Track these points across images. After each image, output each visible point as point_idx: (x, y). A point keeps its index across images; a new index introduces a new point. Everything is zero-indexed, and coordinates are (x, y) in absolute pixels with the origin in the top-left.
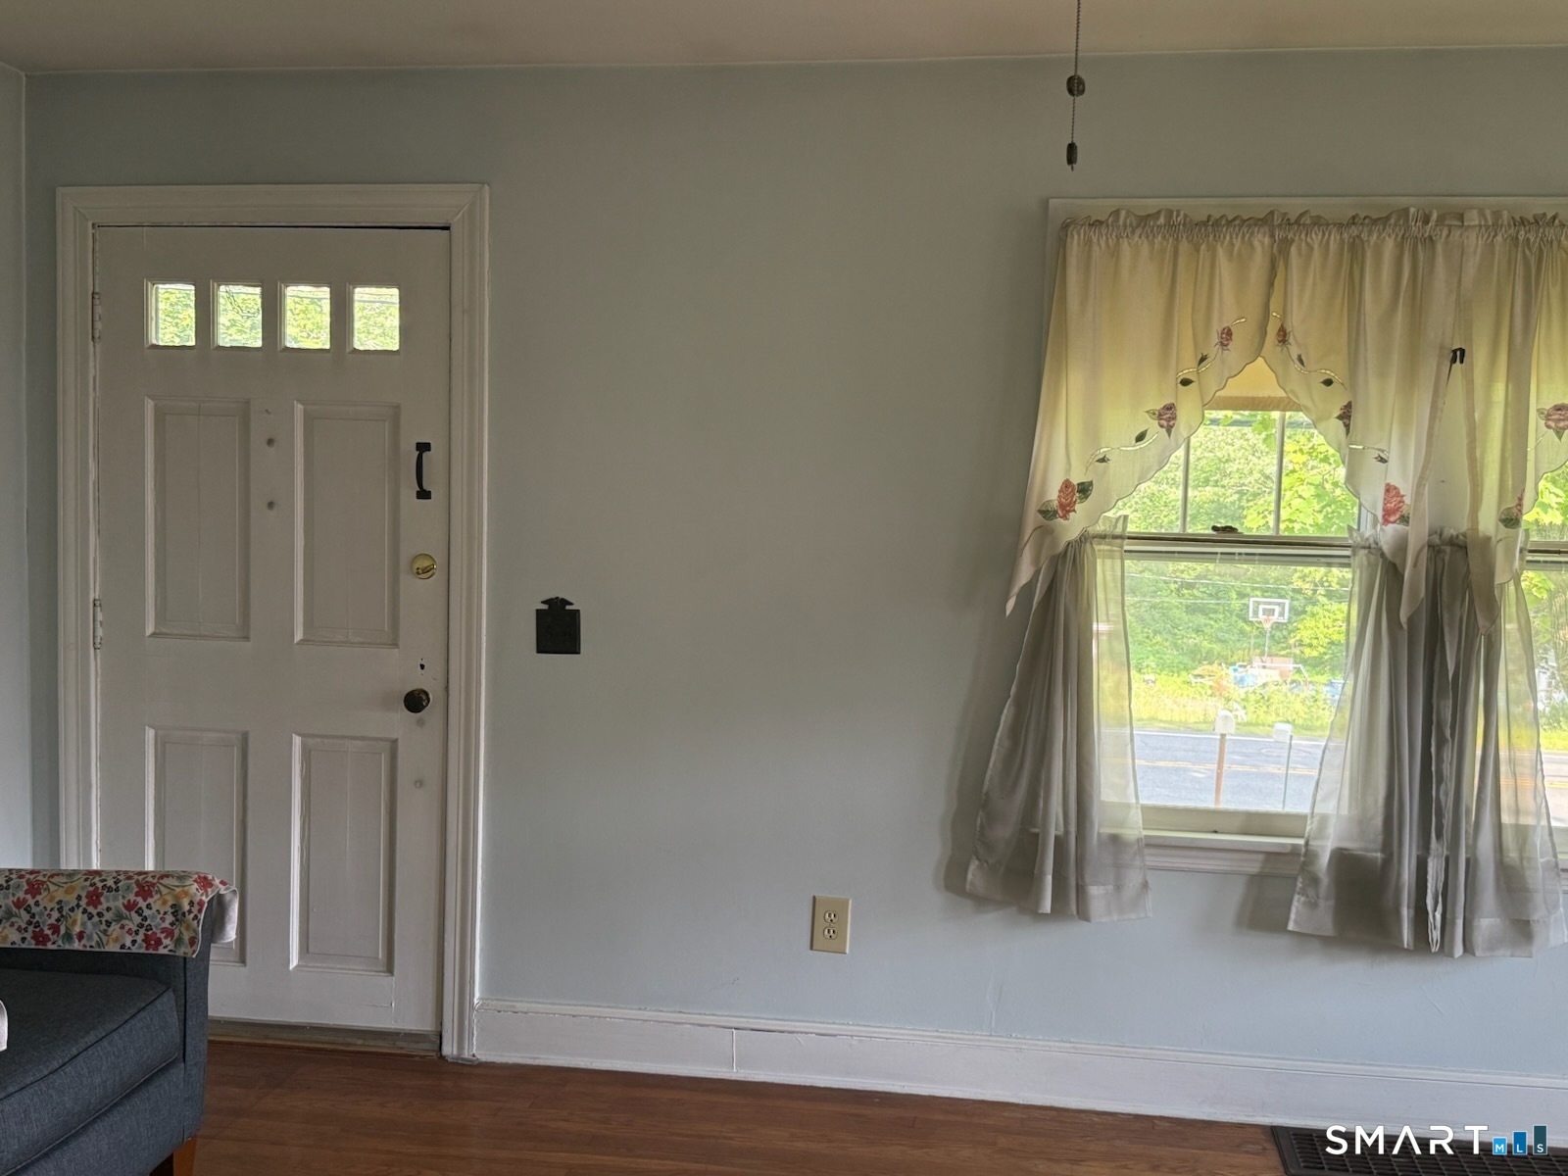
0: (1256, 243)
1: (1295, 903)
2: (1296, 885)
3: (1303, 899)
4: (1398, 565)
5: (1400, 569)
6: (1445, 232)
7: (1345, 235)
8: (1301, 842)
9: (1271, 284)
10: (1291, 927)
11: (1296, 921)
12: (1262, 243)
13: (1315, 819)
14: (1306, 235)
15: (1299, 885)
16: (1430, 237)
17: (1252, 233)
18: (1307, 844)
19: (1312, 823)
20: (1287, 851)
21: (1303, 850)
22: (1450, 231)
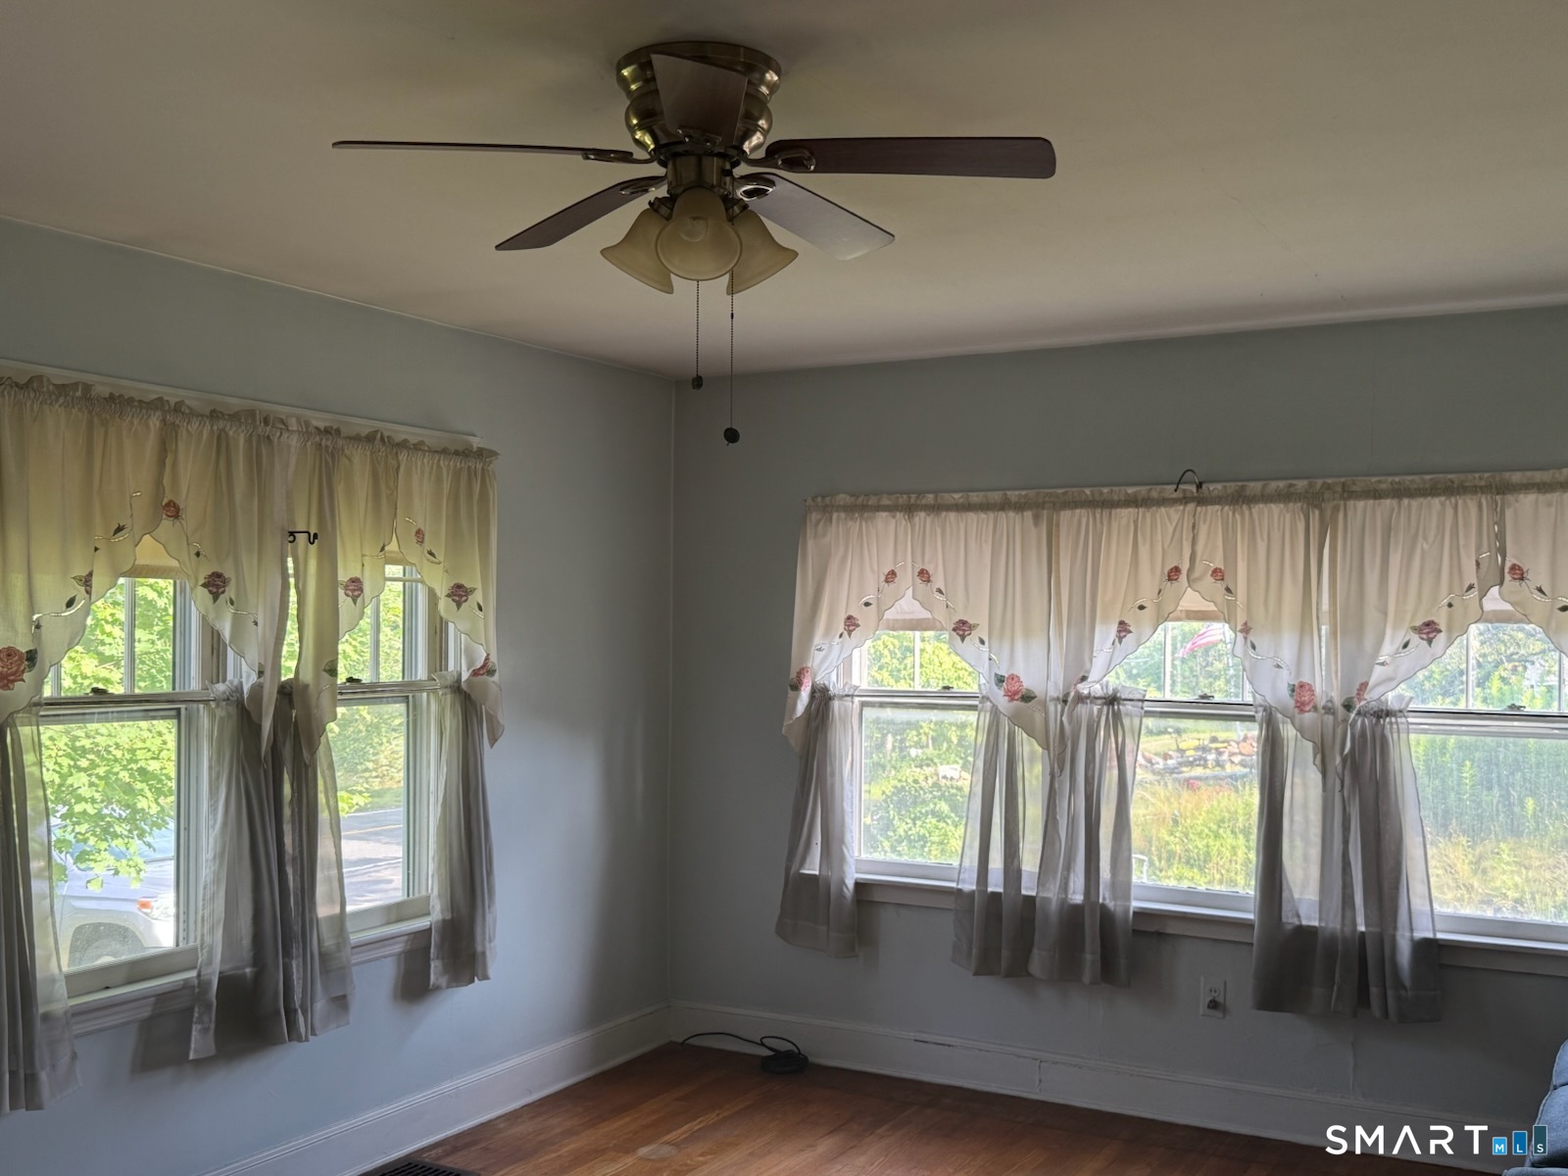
0: (151, 424)
1: (194, 1033)
2: (192, 1016)
3: (199, 1027)
4: (252, 714)
5: (255, 719)
6: (278, 434)
7: (215, 428)
8: (193, 974)
9: (162, 463)
10: (192, 1056)
11: (196, 1051)
12: (155, 425)
13: (204, 951)
14: (188, 424)
15: (196, 1015)
16: (268, 437)
17: (149, 416)
18: (199, 975)
19: (202, 955)
20: (180, 987)
21: (196, 982)
22: (281, 433)
